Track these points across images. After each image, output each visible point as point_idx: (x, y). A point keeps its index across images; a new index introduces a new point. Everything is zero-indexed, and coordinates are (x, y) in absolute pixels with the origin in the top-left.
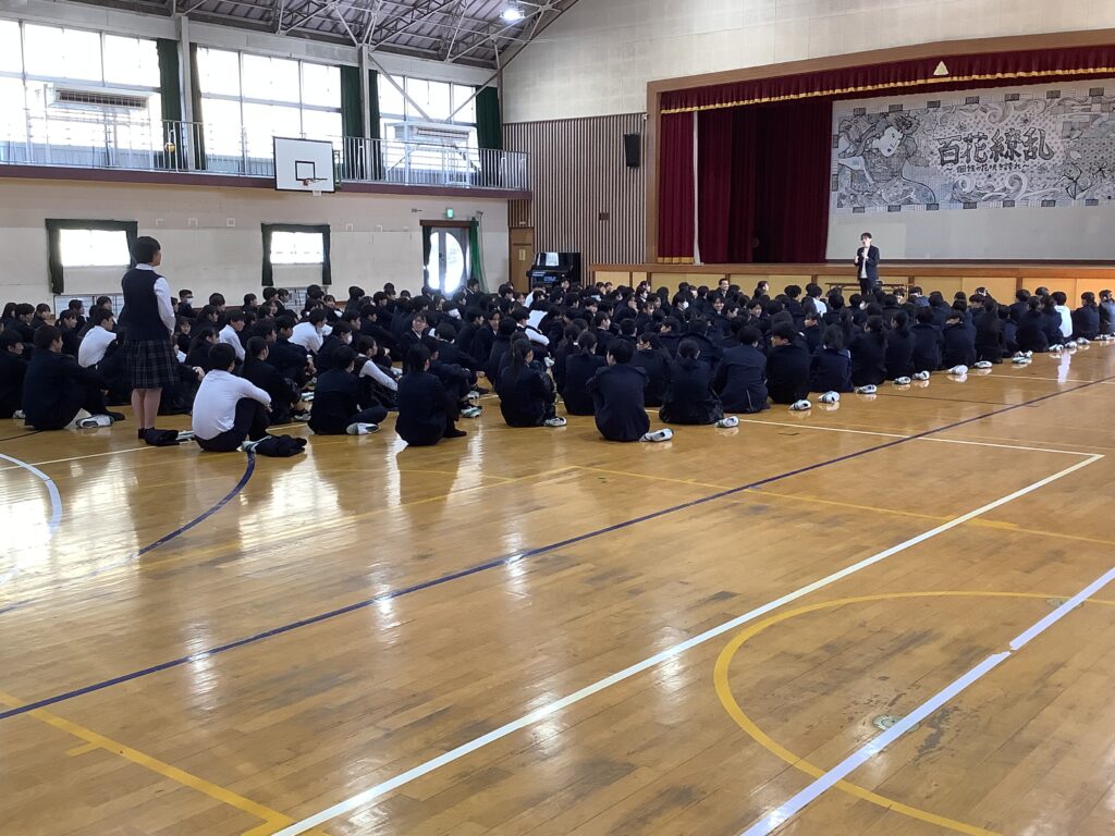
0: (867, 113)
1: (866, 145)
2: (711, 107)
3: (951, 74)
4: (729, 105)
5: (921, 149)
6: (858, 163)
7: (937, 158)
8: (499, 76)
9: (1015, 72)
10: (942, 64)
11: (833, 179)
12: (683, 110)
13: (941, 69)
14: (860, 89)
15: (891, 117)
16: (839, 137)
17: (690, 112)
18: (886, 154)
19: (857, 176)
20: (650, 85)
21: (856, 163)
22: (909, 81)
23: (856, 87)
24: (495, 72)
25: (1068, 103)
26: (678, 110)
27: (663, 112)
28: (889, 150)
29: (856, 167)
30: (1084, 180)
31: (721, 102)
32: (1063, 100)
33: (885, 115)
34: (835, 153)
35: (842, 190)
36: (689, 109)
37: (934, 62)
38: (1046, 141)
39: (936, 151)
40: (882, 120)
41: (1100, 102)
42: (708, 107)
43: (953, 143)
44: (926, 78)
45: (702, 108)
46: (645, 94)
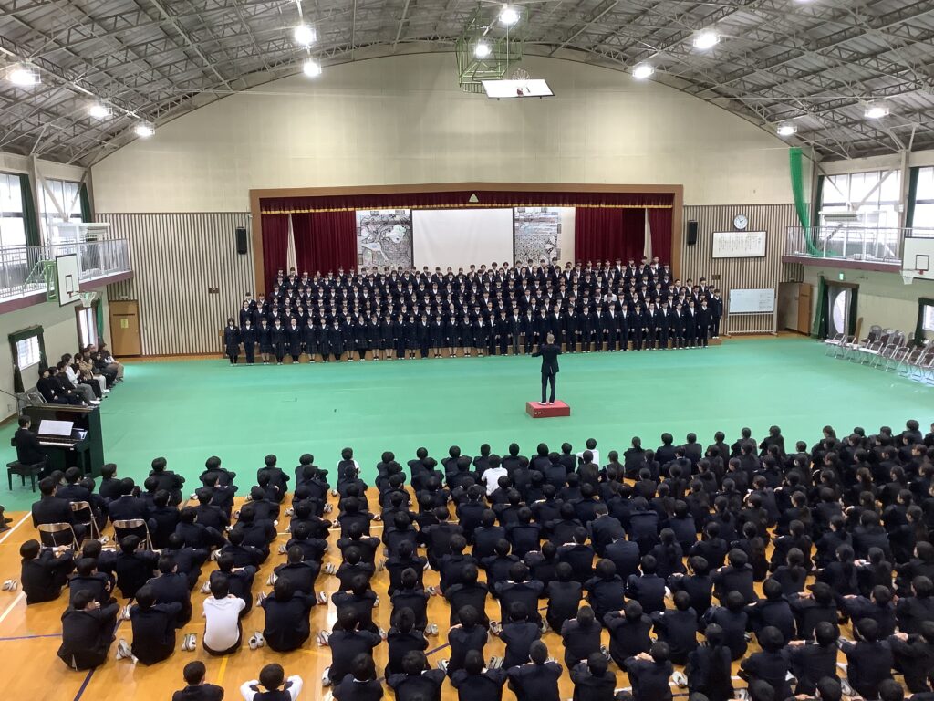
1: (381, 236)
2: (307, 211)
3: (480, 202)
4: (322, 211)
6: (378, 248)
8: (88, 173)
9: (519, 203)
10: (474, 195)
11: (359, 257)
12: (282, 212)
13: (474, 198)
14: (421, 207)
16: (361, 229)
17: (288, 214)
18: (395, 241)
19: (374, 255)
20: (253, 193)
21: (375, 247)
22: (454, 204)
24: (84, 169)
26: (277, 212)
27: (264, 212)
29: (374, 249)
31: (314, 209)
33: (394, 216)
34: (359, 239)
36: (287, 212)
37: (470, 193)
42: (303, 211)
44: (465, 203)
45: (298, 211)
46: (248, 198)
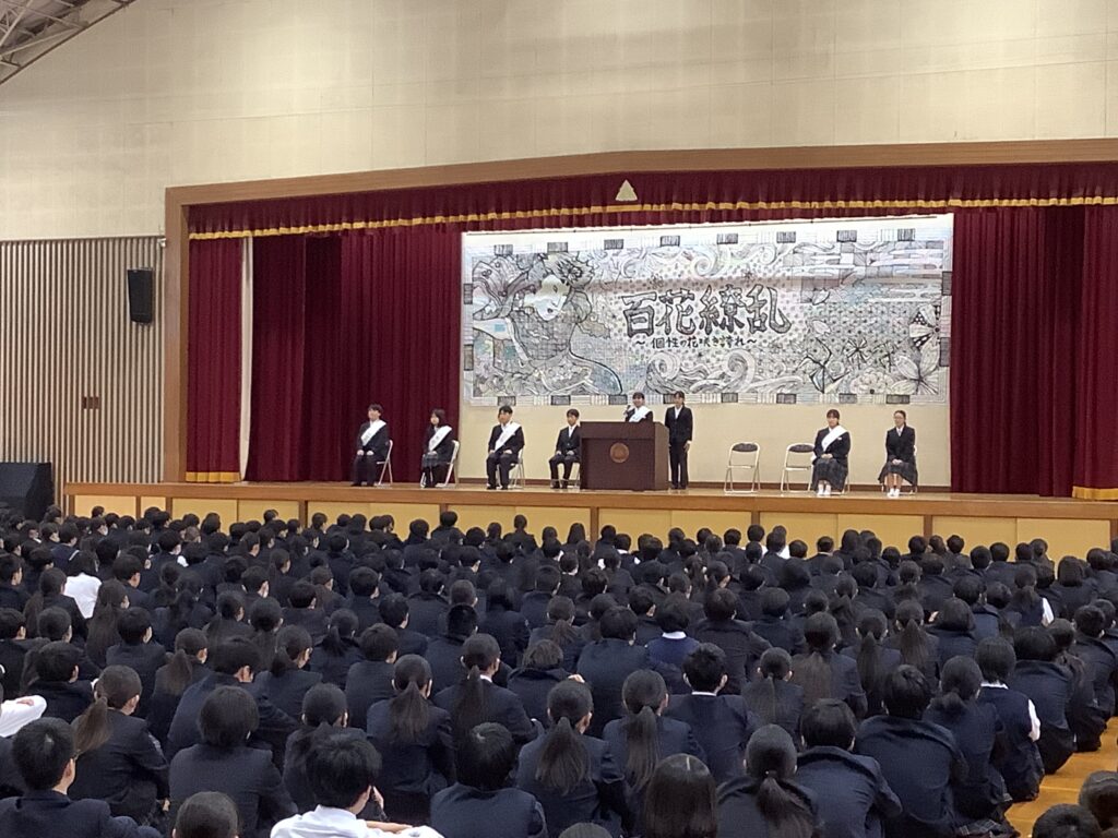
0: (515, 253)
1: (515, 302)
2: (272, 232)
3: (642, 200)
4: (302, 230)
5: (598, 310)
7: (622, 324)
9: (735, 203)
10: (626, 184)
11: (463, 352)
12: (226, 234)
13: (626, 192)
14: (506, 215)
15: (552, 260)
16: (472, 287)
17: (237, 241)
20: (171, 194)
21: (499, 328)
22: (580, 207)
23: (499, 211)
25: (808, 250)
26: (217, 235)
27: (193, 236)
28: (550, 310)
29: (500, 335)
30: (836, 365)
31: (288, 227)
32: (800, 247)
33: (543, 257)
34: (468, 311)
35: (480, 370)
36: (235, 234)
37: (614, 181)
38: (779, 306)
39: (621, 315)
40: (538, 265)
41: (853, 252)
42: (266, 233)
43: (644, 304)
44: (604, 204)
45: (258, 233)
46: (163, 207)
